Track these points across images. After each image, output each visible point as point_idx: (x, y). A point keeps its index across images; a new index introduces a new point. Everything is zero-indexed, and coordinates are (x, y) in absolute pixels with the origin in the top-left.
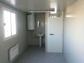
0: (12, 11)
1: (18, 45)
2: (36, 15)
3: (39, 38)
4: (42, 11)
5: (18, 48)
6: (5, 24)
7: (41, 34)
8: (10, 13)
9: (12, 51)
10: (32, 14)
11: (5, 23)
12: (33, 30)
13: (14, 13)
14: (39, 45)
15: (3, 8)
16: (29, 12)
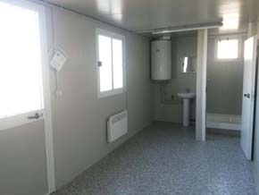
0: (115, 34)
1: (126, 112)
2: (174, 39)
3: (182, 102)
4: (185, 27)
5: (125, 120)
6: (100, 64)
7: (188, 91)
8: (110, 39)
9: (113, 122)
10: (164, 38)
11: (100, 60)
12: (167, 81)
13: (119, 38)
14: (182, 124)
15: (98, 30)
16: (154, 33)
